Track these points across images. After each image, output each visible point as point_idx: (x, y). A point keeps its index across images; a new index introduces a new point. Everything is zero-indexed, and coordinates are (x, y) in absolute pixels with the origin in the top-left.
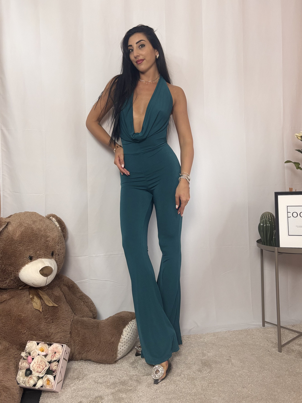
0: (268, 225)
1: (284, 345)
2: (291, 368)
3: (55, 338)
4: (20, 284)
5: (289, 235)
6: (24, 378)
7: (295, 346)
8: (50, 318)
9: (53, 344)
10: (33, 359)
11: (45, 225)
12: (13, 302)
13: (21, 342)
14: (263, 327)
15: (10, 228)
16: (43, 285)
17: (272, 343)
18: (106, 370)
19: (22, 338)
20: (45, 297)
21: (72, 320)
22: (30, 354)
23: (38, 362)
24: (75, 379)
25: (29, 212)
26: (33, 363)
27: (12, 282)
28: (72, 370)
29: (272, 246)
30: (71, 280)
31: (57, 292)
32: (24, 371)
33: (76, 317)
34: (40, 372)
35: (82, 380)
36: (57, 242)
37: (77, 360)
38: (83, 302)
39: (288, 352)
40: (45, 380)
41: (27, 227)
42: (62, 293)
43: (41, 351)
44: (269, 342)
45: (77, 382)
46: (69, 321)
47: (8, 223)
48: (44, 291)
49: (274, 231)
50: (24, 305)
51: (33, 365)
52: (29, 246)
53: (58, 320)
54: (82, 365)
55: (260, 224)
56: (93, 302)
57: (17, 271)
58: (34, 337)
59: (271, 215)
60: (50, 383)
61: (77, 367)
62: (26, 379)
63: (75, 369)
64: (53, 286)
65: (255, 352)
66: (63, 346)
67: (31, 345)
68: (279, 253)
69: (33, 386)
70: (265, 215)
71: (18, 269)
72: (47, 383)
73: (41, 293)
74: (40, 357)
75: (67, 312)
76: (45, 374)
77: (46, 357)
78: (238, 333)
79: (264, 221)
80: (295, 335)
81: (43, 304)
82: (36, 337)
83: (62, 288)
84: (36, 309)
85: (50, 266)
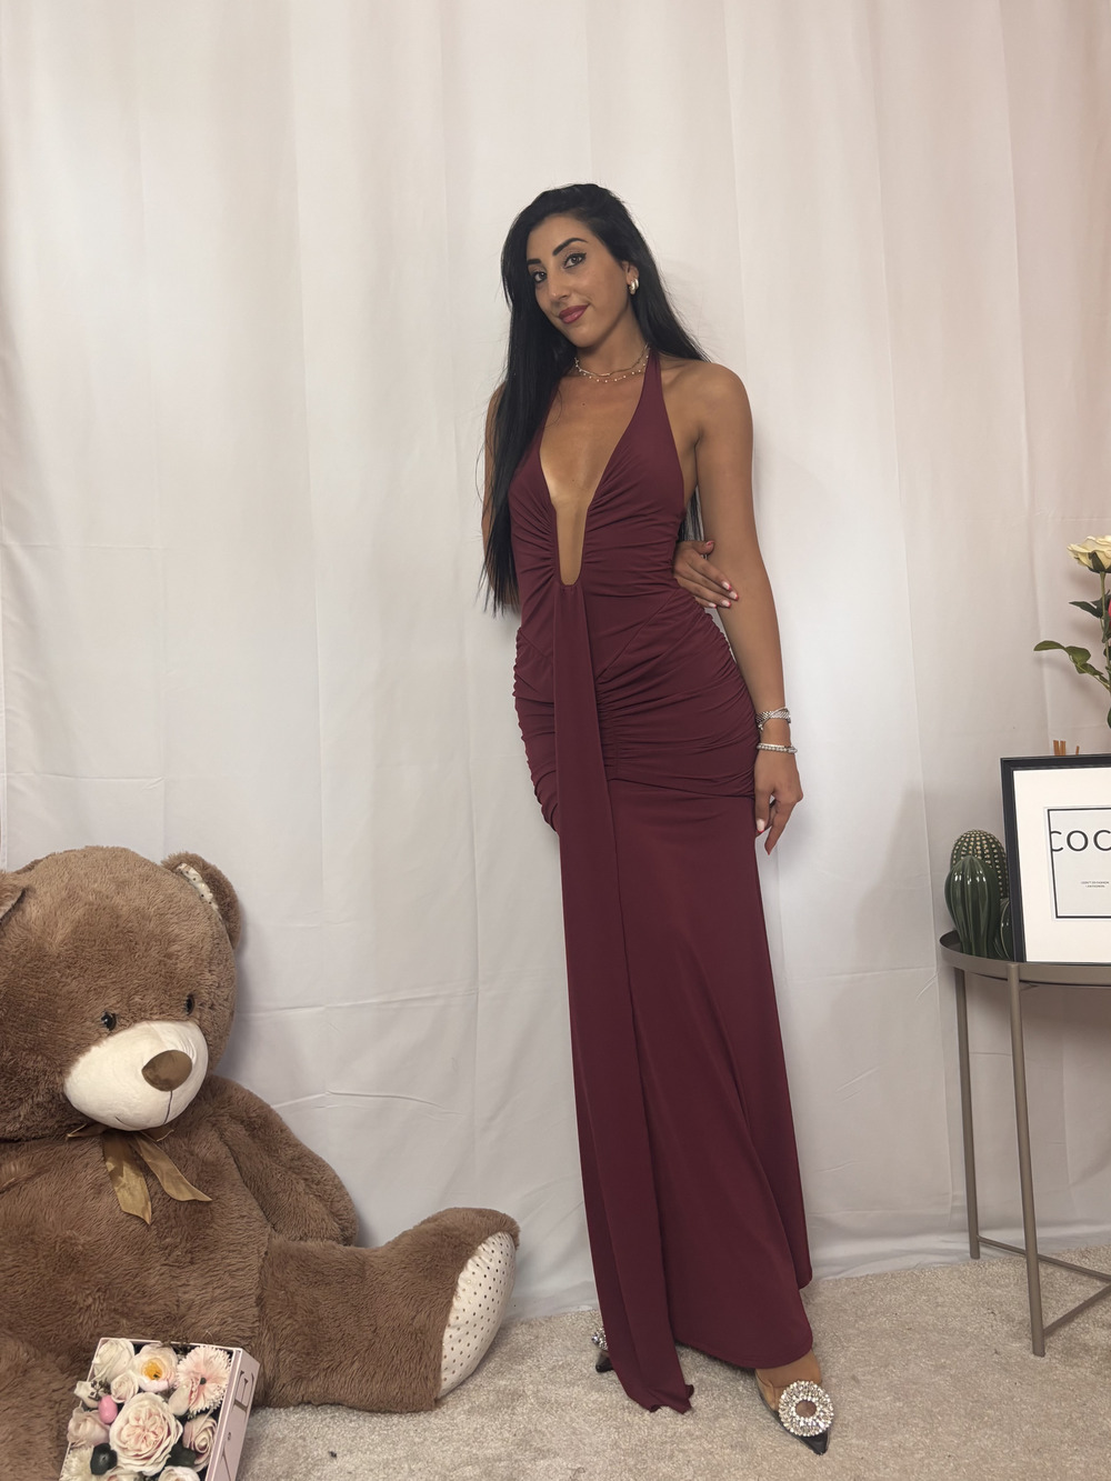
0: (981, 879)
1: (1055, 1329)
2: (1083, 1413)
3: (202, 1323)
4: (68, 1122)
5: (1057, 917)
7: (1091, 1331)
8: (182, 1245)
9: (193, 1347)
10: (120, 1407)
11: (162, 897)
12: (43, 1189)
13: (76, 1341)
14: (972, 1261)
15: (32, 910)
16: (157, 1120)
17: (1010, 1319)
18: (393, 1443)
19: (79, 1328)
20: (163, 1166)
21: (265, 1249)
22: (107, 1387)
23: (138, 1420)
25: (102, 849)
26: (119, 1421)
27: (40, 1113)
28: (266, 1445)
29: (994, 956)
30: (257, 1098)
31: (209, 1146)
32: (88, 1453)
33: (276, 1242)
34: (148, 1458)
36: (204, 957)
37: (284, 1404)
38: (306, 1180)
39: (1068, 1353)
41: (95, 907)
42: (226, 1149)
43: (150, 1376)
44: (997, 1317)
46: (254, 1257)
47: (24, 894)
48: (160, 1142)
49: (1002, 901)
50: (85, 1200)
51: (122, 1429)
52: (105, 976)
53: (211, 1252)
54: (302, 1424)
55: (950, 877)
56: (340, 1182)
57: (60, 1073)
58: (124, 1321)
59: (991, 840)
61: (286, 1432)
63: (277, 1439)
64: (191, 1123)
65: (947, 1359)
66: (230, 1353)
67: (114, 1355)
68: (1024, 985)
70: (968, 843)
71: (63, 1064)
73: (146, 1149)
74: (147, 1398)
75: (246, 1220)
76: (164, 1462)
77: (169, 1397)
78: (880, 1284)
79: (964, 866)
80: (1094, 1288)
81: (156, 1193)
82: (129, 1320)
83: (226, 1130)
84: (130, 1214)
85: (180, 1049)
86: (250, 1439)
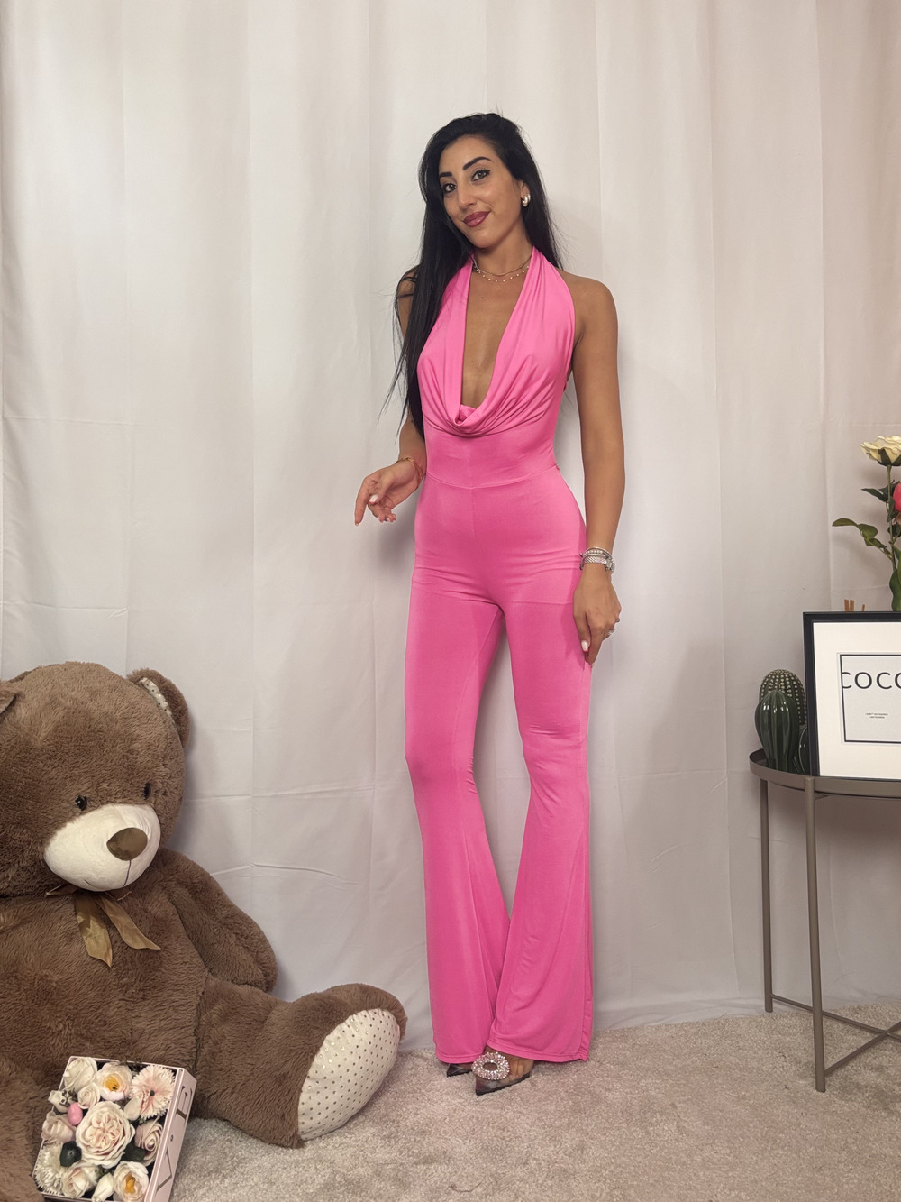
0: (785, 709)
1: (834, 1071)
2: (856, 1139)
3: (151, 1048)
4: (47, 883)
5: (846, 741)
6: (57, 1172)
7: (863, 1073)
8: (136, 985)
9: (145, 1066)
10: (85, 1112)
11: (126, 704)
12: (26, 936)
13: (50, 1059)
14: (767, 1014)
15: (22, 712)
16: (117, 884)
17: (797, 1062)
19: (51, 1048)
20: (123, 921)
21: (202, 990)
22: (74, 1096)
23: (99, 1123)
24: (209, 1174)
25: (79, 664)
26: (83, 1124)
27: (24, 875)
28: (199, 1146)
29: (794, 771)
30: (199, 867)
31: (159, 905)
32: (57, 1149)
33: (212, 983)
34: (107, 1154)
35: (231, 1176)
36: (159, 754)
39: (845, 1091)
40: (120, 1178)
41: (73, 710)
42: (173, 908)
43: (108, 1086)
44: (788, 1059)
45: (215, 1182)
46: (193, 996)
47: (16, 698)
48: (121, 901)
49: (801, 727)
50: (59, 946)
51: (86, 1130)
52: (79, 767)
53: (160, 991)
55: (760, 707)
56: (264, 937)
57: (41, 843)
58: (88, 1044)
59: (793, 678)
60: (136, 1188)
61: (216, 1135)
62: (64, 1174)
63: (209, 1141)
64: (146, 886)
65: (746, 1091)
66: (175, 1072)
67: (80, 1070)
68: (817, 793)
69: (83, 1197)
70: (774, 680)
71: (44, 836)
72: (127, 1188)
73: (109, 907)
74: (107, 1106)
75: (187, 965)
76: (119, 1158)
77: (124, 1105)
78: (693, 1030)
79: (771, 698)
80: (864, 1039)
81: (116, 942)
82: (92, 1043)
83: (173, 892)
84: (95, 958)
85: (138, 827)
86: (188, 1140)
